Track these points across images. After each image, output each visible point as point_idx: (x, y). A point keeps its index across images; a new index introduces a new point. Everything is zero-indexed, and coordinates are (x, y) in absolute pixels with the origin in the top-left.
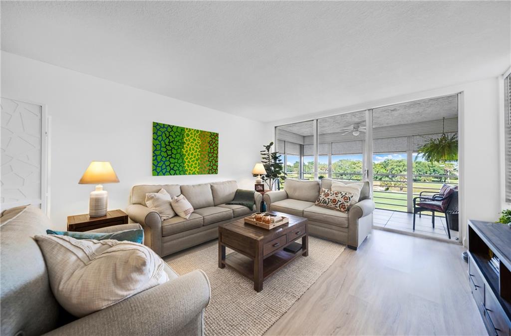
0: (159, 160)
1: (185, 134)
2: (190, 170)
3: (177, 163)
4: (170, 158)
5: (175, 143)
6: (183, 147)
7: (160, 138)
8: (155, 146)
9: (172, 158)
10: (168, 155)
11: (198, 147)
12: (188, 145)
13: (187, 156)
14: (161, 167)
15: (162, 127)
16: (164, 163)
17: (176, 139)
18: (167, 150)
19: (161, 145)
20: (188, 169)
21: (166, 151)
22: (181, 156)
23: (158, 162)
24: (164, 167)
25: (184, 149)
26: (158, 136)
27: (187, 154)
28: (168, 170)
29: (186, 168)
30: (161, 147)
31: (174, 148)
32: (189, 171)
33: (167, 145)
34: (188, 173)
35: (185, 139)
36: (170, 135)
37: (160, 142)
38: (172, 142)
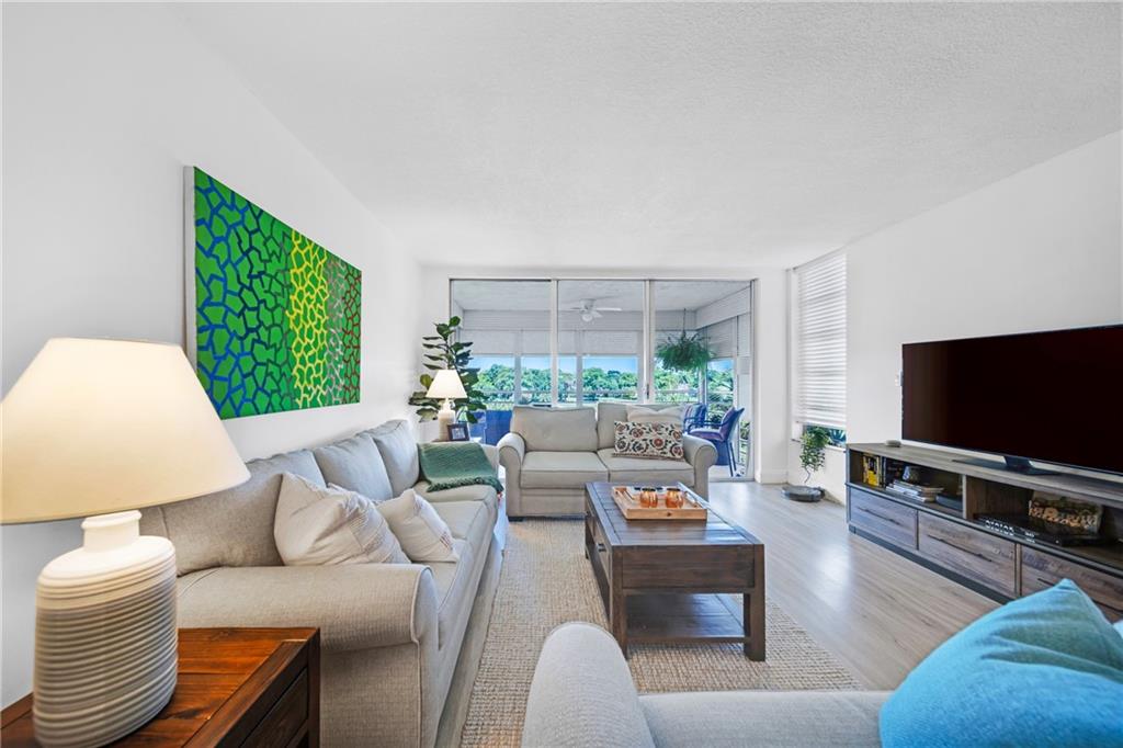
0: (220, 351)
1: (292, 254)
2: (306, 390)
3: (274, 363)
4: (254, 341)
5: (266, 279)
6: (289, 301)
7: (220, 250)
8: (207, 285)
9: (259, 341)
10: (249, 330)
11: (323, 308)
12: (300, 295)
13: (298, 339)
14: (229, 380)
15: (229, 202)
16: (237, 364)
17: (271, 269)
18: (246, 306)
19: (224, 280)
20: (302, 388)
21: (241, 314)
22: (285, 335)
23: (219, 359)
24: (236, 379)
25: (292, 313)
26: (217, 240)
27: (297, 331)
28: (249, 396)
29: (298, 383)
30: (226, 291)
31: (264, 301)
32: (303, 395)
33: (243, 286)
34: (300, 403)
35: (292, 271)
36: (252, 248)
37: (222, 268)
38: (260, 274)
